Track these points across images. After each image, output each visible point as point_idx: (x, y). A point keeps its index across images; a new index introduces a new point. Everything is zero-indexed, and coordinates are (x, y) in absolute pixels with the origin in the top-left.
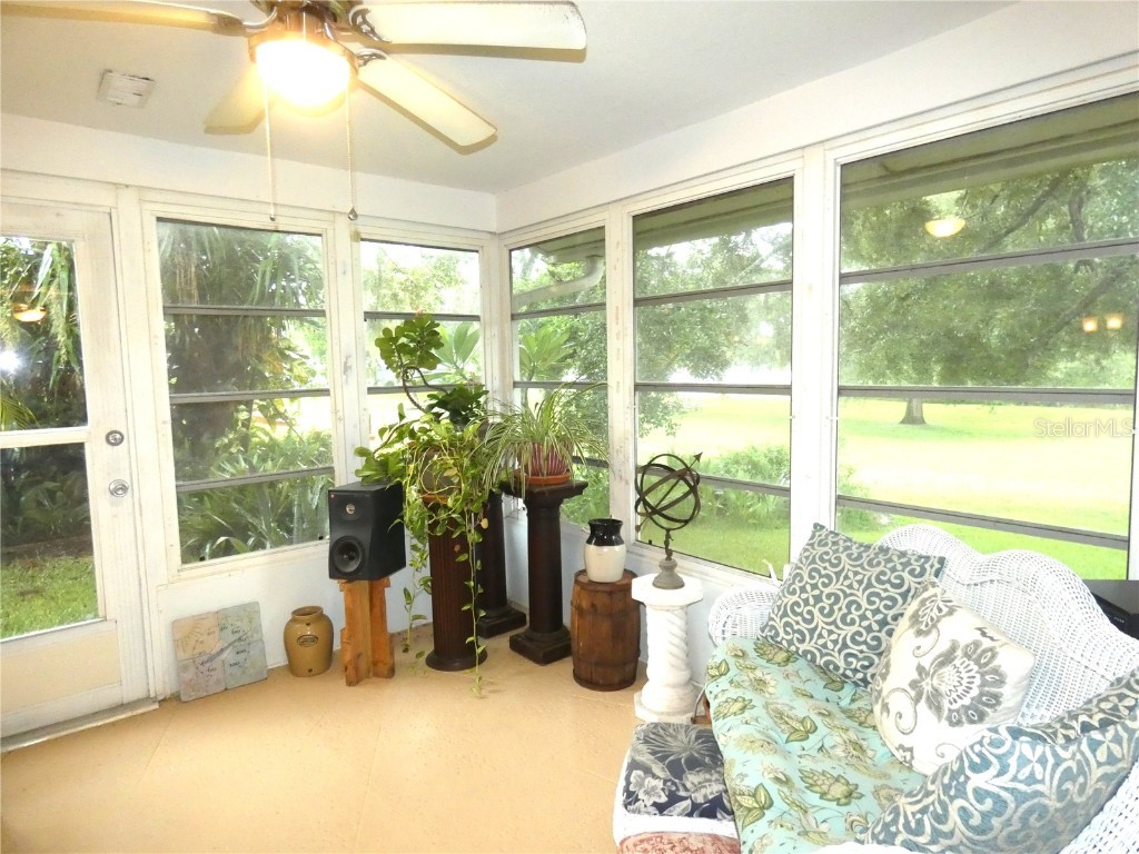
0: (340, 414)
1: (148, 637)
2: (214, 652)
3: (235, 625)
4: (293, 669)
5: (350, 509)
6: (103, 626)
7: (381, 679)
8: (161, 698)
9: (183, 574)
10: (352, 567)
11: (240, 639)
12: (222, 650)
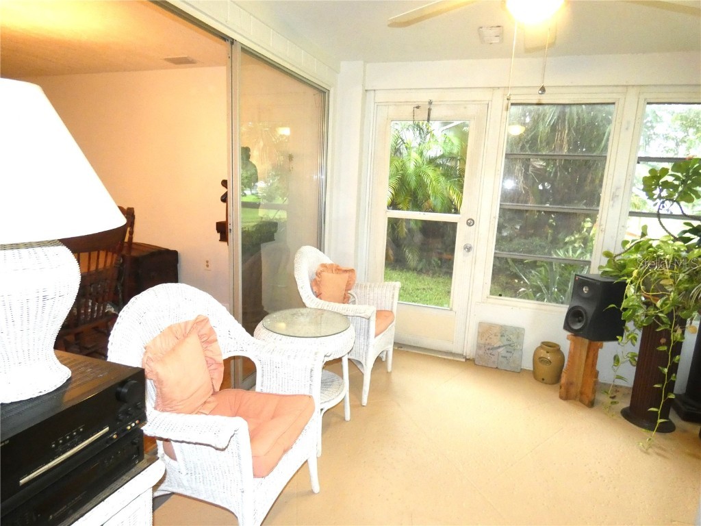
0: (603, 227)
1: (467, 324)
2: (495, 346)
3: (510, 337)
4: (535, 375)
5: (585, 290)
6: (452, 313)
7: (583, 405)
8: (467, 358)
9: (490, 300)
10: (577, 326)
11: (510, 345)
12: (499, 347)
